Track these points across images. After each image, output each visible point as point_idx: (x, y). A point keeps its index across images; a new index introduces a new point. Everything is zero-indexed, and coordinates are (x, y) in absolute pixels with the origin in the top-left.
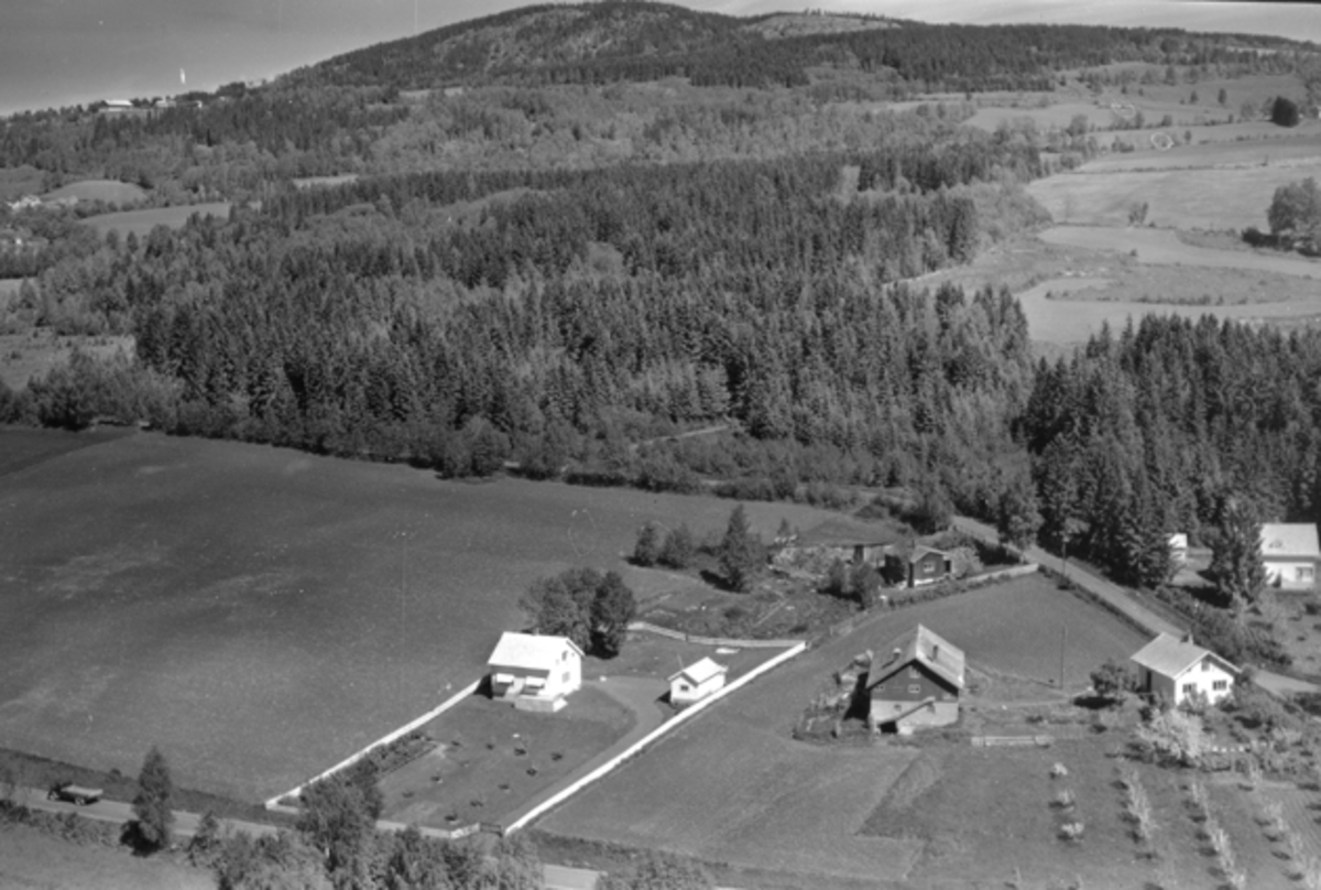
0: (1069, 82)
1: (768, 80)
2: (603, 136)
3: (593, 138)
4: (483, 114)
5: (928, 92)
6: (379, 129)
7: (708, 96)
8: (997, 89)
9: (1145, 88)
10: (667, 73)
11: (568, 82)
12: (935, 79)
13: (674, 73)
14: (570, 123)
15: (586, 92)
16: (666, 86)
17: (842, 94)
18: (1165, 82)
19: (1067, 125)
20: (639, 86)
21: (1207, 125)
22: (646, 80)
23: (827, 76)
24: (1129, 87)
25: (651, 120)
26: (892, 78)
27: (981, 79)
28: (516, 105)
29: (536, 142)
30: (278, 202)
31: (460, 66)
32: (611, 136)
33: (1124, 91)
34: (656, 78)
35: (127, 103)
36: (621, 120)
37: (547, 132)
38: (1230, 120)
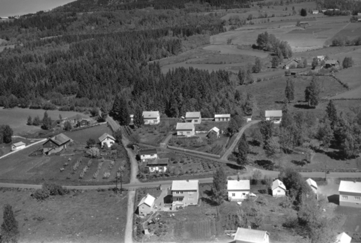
0: (254, 5)
1: (174, 7)
2: (128, 23)
3: (125, 24)
4: (96, 19)
5: (217, 9)
6: (69, 23)
7: (158, 12)
8: (235, 8)
9: (274, 7)
10: (148, 6)
11: (121, 9)
12: (219, 6)
13: (150, 6)
14: (119, 20)
15: (125, 12)
16: (147, 9)
17: (193, 10)
18: (280, 5)
19: (247, 17)
20: (140, 10)
21: (284, 16)
22: (142, 8)
23: (190, 6)
24: (270, 6)
25: (141, 19)
26: (208, 6)
27: (231, 5)
28: (105, 16)
29: (110, 25)
30: (28, 44)
31: (101, 5)
32: (130, 23)
33: (268, 7)
34: (145, 8)
35: (7, 18)
36: (133, 20)
37: (113, 23)
38: (290, 15)
